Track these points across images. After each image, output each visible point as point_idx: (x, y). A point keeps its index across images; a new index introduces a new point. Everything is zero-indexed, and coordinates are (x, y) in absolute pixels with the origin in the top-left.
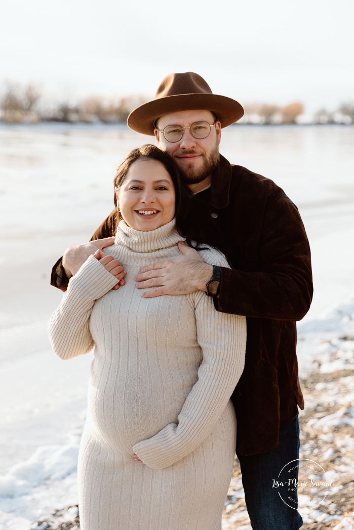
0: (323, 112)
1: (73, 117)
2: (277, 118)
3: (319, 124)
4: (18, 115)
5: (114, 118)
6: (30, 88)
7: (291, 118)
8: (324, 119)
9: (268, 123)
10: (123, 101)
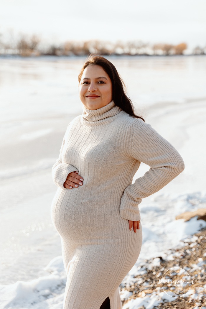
0: (198, 48)
1: (59, 52)
2: (172, 52)
3: (196, 55)
4: (28, 52)
5: (81, 53)
6: (34, 37)
7: (180, 51)
8: (199, 52)
9: (167, 55)
10: (86, 44)
